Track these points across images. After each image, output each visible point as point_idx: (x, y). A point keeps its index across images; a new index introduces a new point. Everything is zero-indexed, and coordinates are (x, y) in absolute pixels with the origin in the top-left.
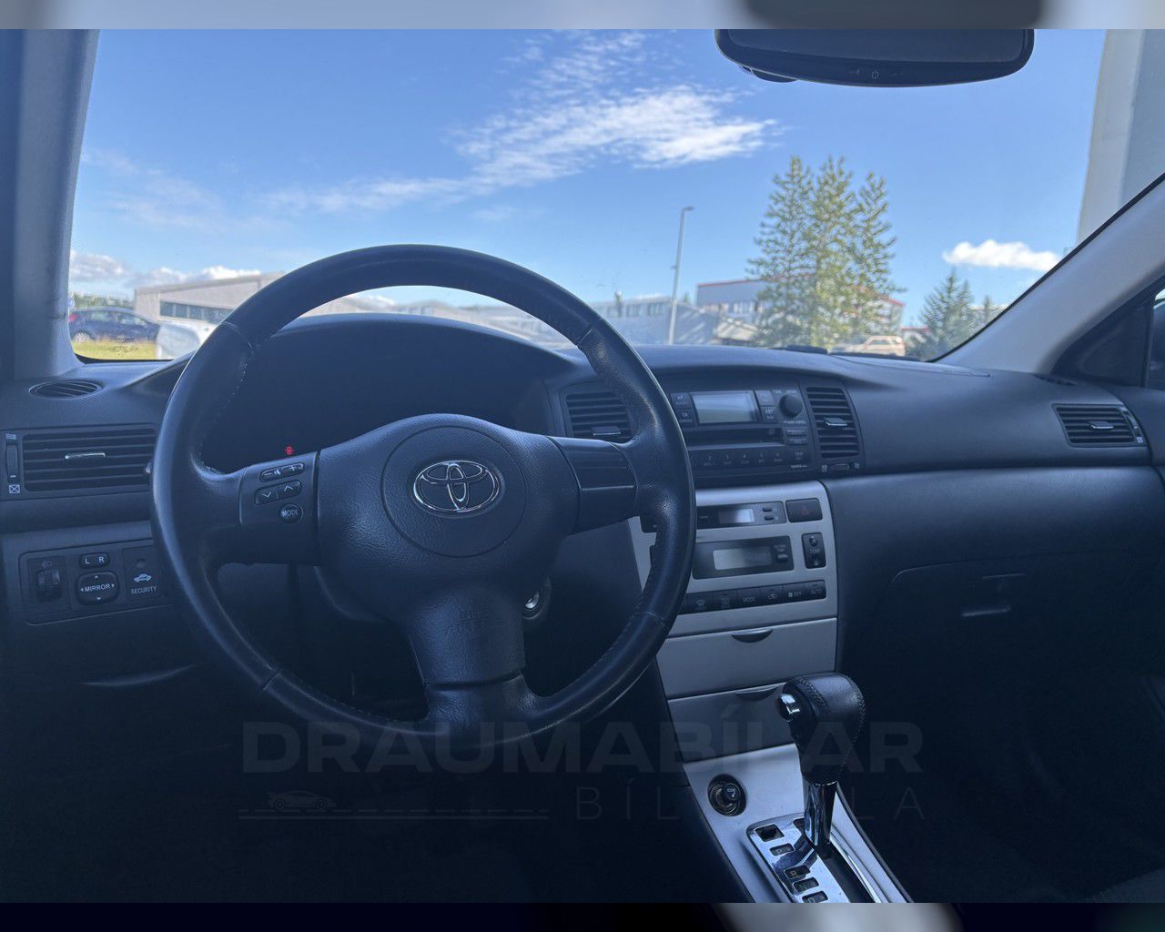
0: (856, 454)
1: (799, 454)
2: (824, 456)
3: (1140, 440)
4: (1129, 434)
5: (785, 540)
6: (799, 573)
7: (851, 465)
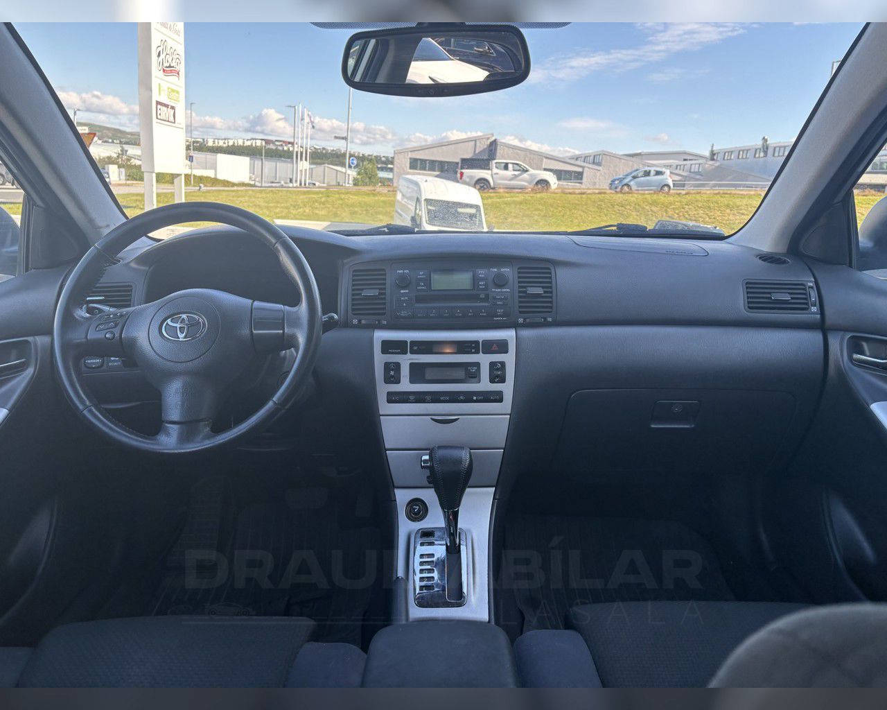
0: (551, 312)
1: (500, 311)
2: (520, 312)
3: (814, 309)
4: (807, 304)
5: (477, 365)
6: (485, 385)
7: (545, 319)
